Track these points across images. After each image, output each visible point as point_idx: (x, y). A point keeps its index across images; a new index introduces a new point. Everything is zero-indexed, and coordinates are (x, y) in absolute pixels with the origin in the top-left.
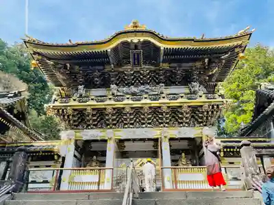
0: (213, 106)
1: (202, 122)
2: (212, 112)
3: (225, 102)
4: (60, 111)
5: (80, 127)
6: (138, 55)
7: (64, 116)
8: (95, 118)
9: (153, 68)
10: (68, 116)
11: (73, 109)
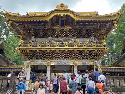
0: (100, 51)
1: (94, 58)
2: (99, 54)
3: (106, 49)
4: (23, 51)
5: (33, 59)
6: (63, 21)
7: (25, 53)
8: (41, 55)
9: (71, 28)
10: (27, 54)
11: (30, 50)
